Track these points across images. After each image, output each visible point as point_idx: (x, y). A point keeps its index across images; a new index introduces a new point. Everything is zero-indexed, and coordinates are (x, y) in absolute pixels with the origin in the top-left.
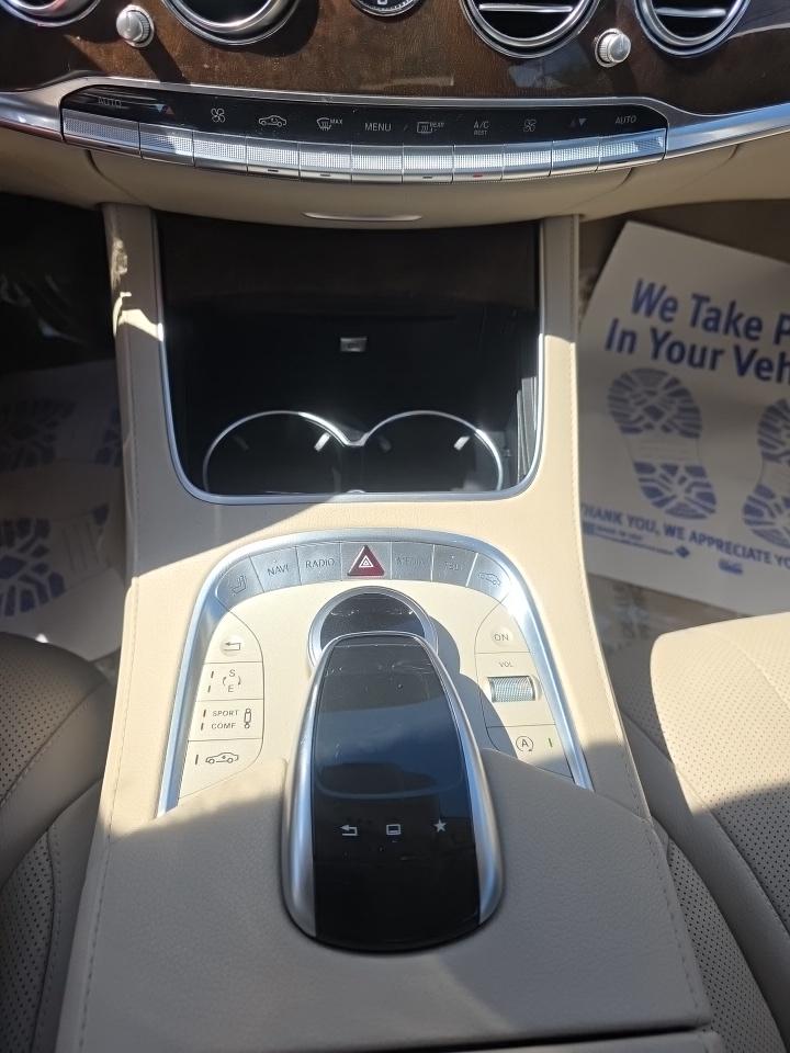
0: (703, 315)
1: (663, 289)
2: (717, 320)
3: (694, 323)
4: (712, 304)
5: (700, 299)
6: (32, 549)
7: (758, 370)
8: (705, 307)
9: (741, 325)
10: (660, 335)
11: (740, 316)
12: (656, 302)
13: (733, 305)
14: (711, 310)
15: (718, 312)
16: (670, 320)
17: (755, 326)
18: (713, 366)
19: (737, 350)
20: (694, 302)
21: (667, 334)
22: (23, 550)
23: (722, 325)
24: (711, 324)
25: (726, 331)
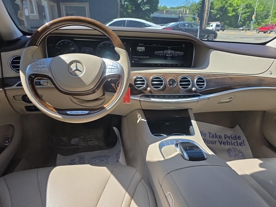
0: (211, 136)
1: (203, 132)
2: (214, 136)
3: (210, 137)
4: (212, 134)
5: (210, 133)
6: (106, 159)
7: (223, 144)
8: (211, 134)
9: (218, 136)
10: (205, 139)
11: (217, 135)
12: (202, 134)
13: (216, 134)
14: (212, 135)
15: (213, 135)
16: (205, 137)
17: (220, 137)
18: (215, 144)
19: (219, 141)
20: (209, 134)
21: (206, 139)
22: (104, 159)
23: (215, 137)
24: (213, 137)
25: (216, 138)
